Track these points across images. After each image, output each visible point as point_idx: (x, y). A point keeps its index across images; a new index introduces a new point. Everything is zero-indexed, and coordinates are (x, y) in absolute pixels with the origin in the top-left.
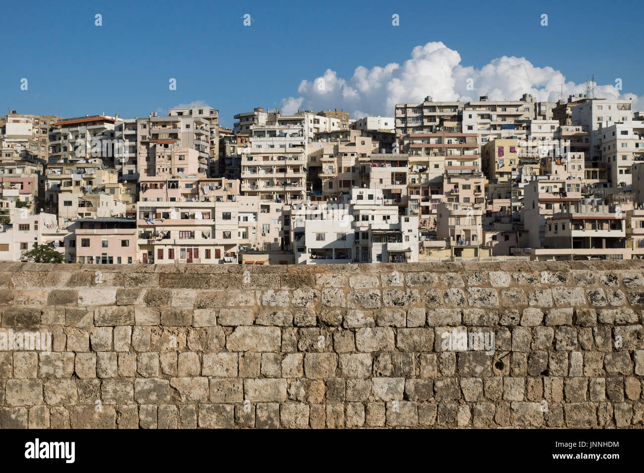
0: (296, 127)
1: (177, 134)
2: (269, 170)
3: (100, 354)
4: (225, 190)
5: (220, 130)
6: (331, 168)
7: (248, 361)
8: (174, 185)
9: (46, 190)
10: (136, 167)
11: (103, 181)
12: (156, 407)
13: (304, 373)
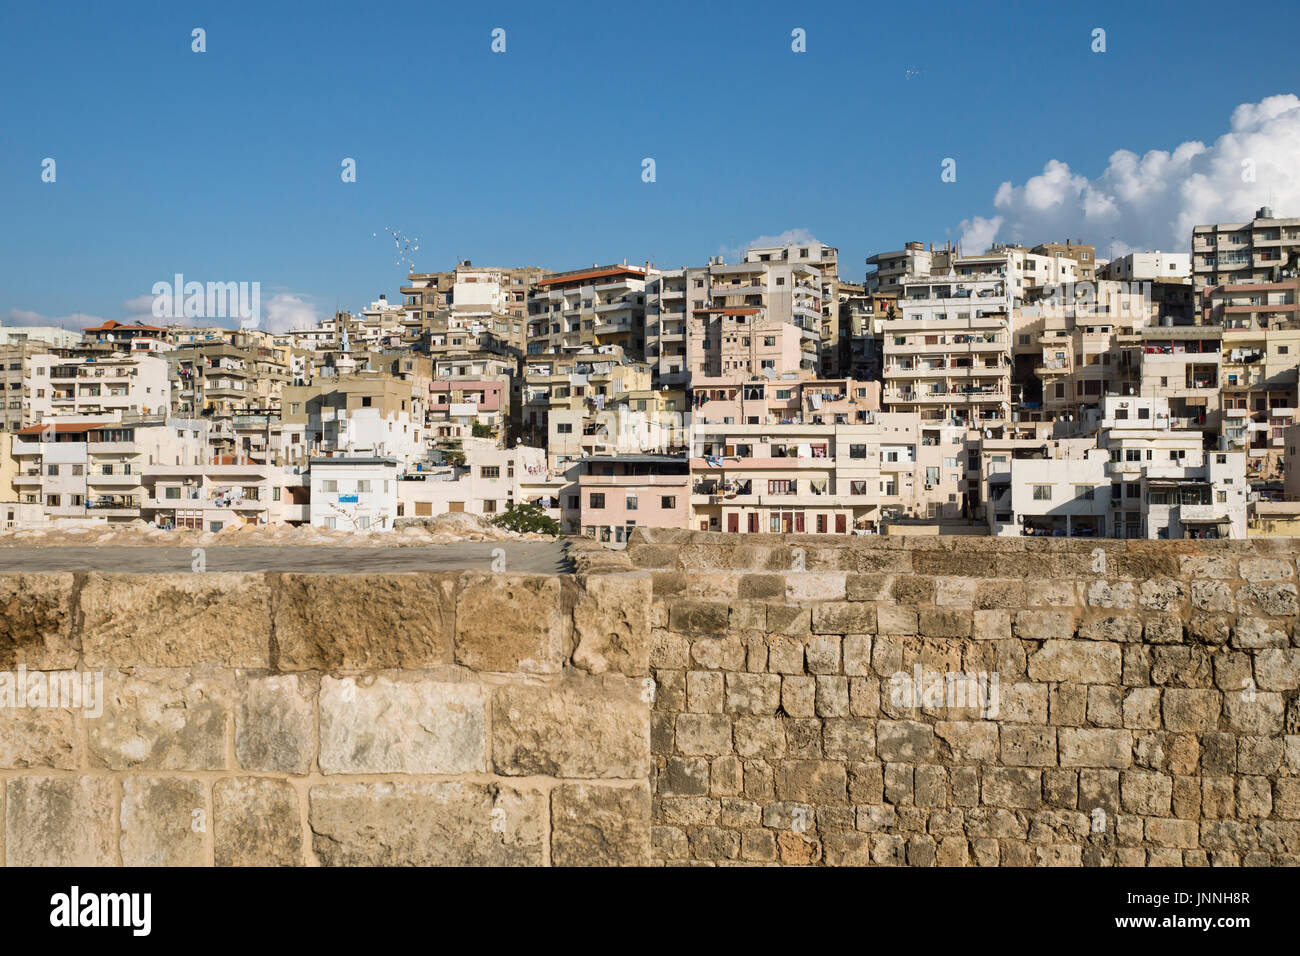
0: (989, 277)
1: (759, 297)
2: (938, 362)
3: (822, 679)
4: (852, 401)
5: (840, 287)
6: (1060, 356)
7: (1065, 698)
8: (755, 393)
9: (524, 403)
10: (685, 360)
11: (626, 387)
12: (912, 768)
13: (1163, 721)
